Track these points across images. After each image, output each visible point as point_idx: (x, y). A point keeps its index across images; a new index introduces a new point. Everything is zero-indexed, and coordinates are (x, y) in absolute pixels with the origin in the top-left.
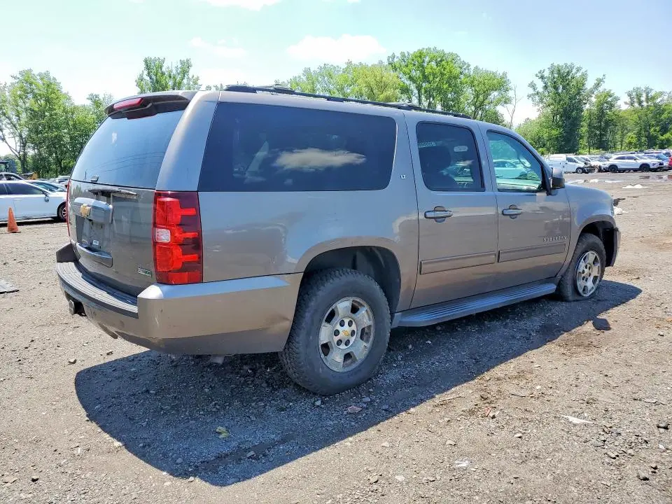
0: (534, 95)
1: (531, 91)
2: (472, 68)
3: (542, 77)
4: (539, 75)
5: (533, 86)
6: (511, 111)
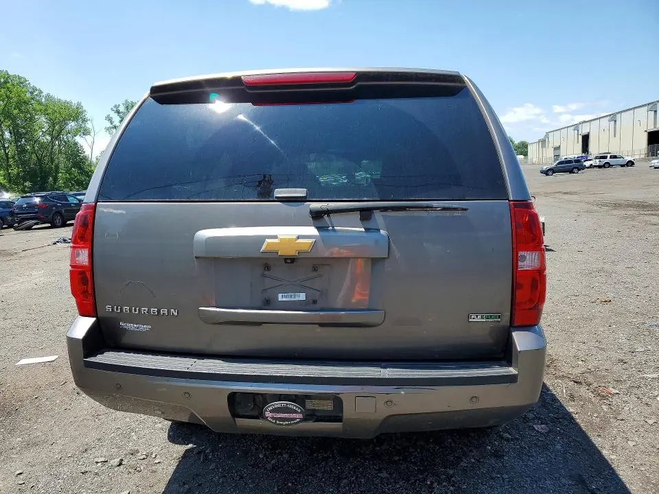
0: (111, 128)
1: (108, 124)
2: (44, 94)
3: (118, 112)
4: (115, 109)
5: (109, 119)
6: (90, 143)
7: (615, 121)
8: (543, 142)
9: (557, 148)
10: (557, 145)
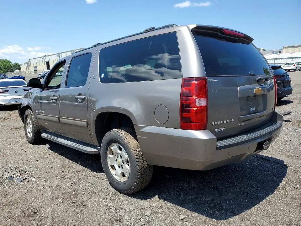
7: (59, 57)
8: (28, 64)
9: (35, 67)
10: (35, 65)
